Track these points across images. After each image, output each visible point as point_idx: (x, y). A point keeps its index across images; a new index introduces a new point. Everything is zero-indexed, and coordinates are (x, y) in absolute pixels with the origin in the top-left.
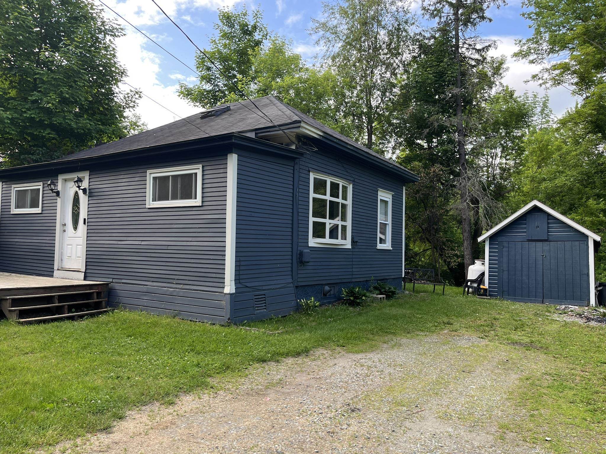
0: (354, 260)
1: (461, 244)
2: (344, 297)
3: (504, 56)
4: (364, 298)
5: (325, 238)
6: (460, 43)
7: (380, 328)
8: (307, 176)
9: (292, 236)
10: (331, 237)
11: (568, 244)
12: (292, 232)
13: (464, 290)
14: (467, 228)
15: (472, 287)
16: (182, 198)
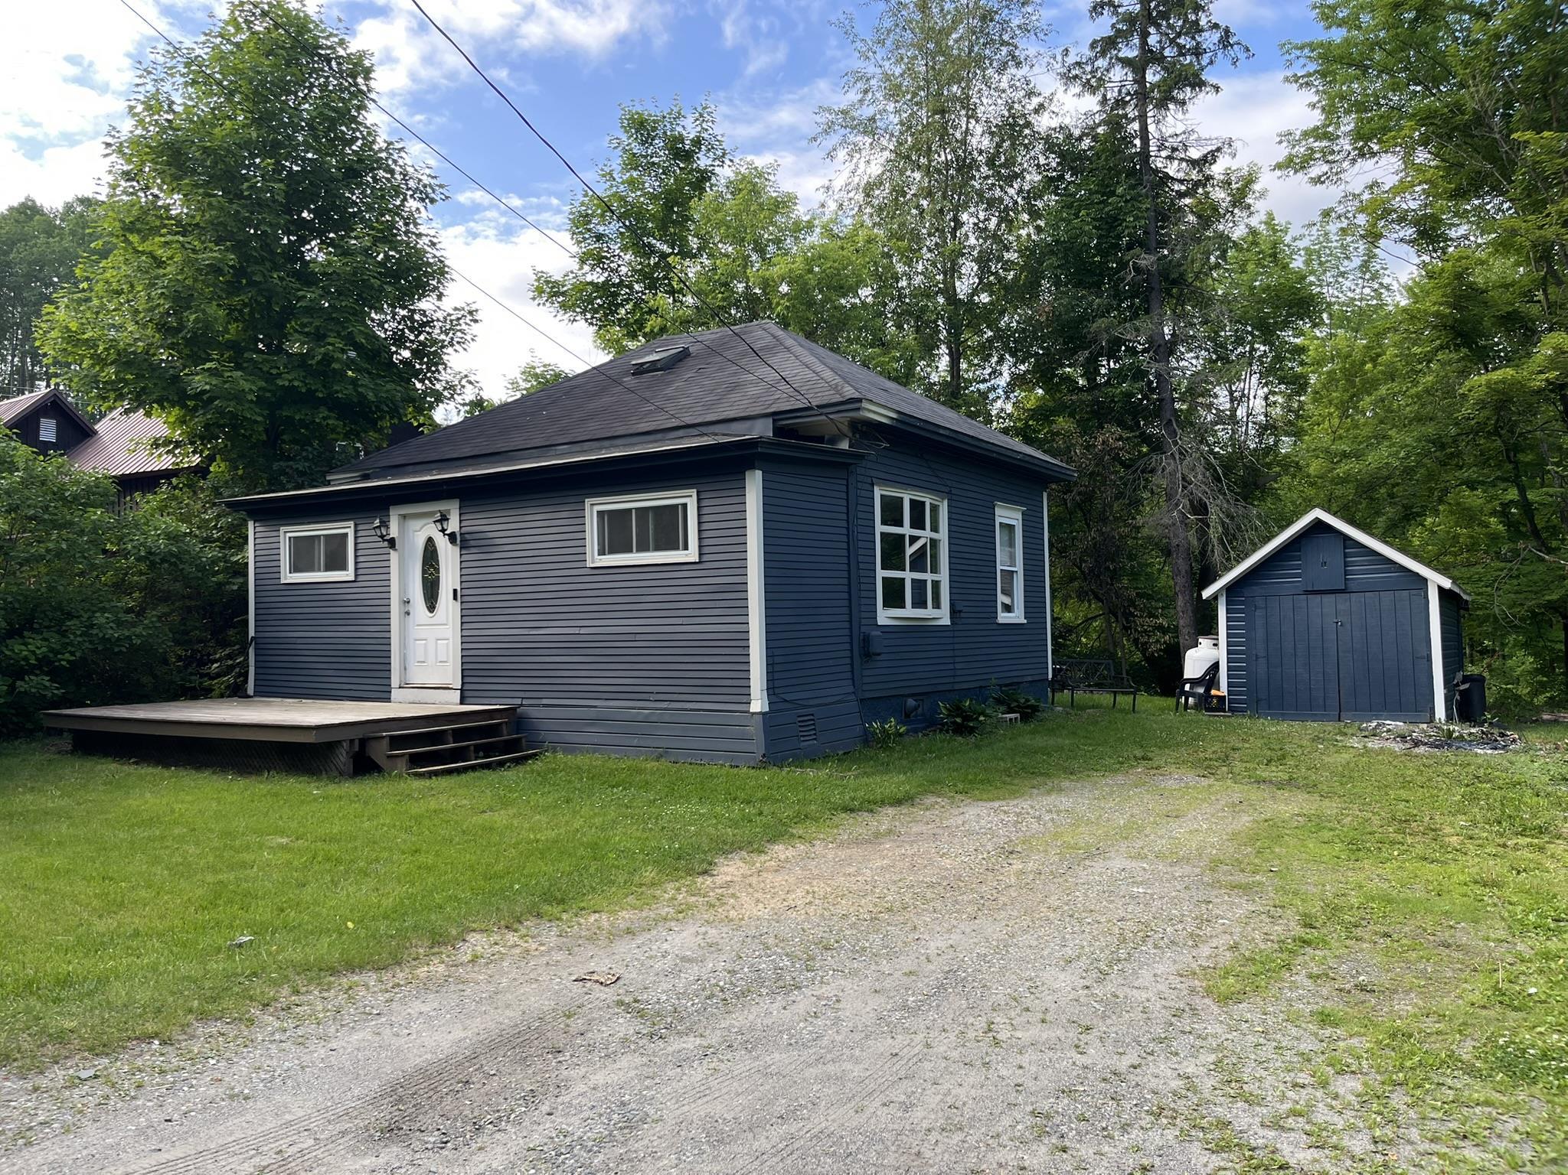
0: (957, 646)
1: (1169, 602)
2: (943, 719)
3: (1256, 165)
4: (982, 718)
5: (904, 607)
6: (1151, 149)
7: (1020, 766)
8: (867, 494)
9: (850, 607)
10: (915, 605)
11: (1387, 597)
12: (850, 600)
13: (1178, 703)
14: (1183, 565)
15: (1193, 695)
16: (658, 548)
